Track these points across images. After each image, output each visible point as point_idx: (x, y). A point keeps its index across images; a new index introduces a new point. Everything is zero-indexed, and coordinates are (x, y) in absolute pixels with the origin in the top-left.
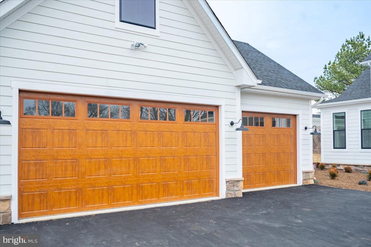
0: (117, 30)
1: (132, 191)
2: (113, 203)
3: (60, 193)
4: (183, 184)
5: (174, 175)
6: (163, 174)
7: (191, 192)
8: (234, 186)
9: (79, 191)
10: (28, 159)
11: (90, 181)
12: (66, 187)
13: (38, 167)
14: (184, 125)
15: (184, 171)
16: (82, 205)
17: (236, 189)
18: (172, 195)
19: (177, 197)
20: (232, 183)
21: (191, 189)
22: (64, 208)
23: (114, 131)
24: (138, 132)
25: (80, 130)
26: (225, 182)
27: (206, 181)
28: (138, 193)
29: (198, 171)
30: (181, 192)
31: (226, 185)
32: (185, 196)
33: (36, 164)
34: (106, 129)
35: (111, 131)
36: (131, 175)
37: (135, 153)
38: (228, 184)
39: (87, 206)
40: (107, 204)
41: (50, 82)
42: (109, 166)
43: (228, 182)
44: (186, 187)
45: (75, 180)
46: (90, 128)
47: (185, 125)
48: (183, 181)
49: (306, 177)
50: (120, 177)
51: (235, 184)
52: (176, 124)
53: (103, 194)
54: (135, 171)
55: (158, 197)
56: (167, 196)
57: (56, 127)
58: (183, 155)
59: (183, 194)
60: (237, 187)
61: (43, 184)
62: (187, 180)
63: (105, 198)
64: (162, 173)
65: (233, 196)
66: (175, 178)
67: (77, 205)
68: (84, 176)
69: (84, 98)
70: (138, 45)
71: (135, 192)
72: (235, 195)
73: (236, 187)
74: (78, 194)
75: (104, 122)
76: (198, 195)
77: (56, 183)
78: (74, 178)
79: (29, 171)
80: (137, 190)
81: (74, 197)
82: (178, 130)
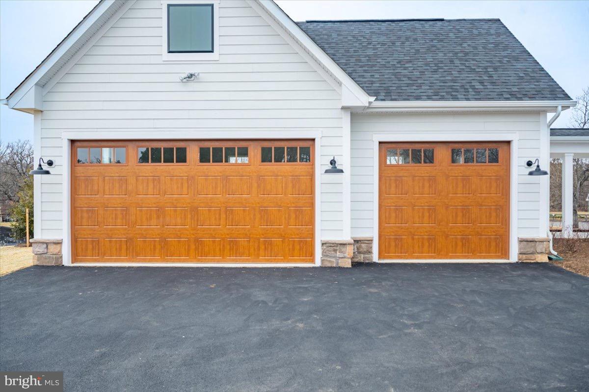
0: (166, 63)
1: (189, 246)
2: (166, 258)
3: (110, 241)
4: (259, 242)
5: (245, 231)
6: (229, 229)
7: (271, 253)
8: (335, 251)
9: (129, 241)
10: (82, 206)
11: (141, 231)
12: (117, 236)
13: (90, 215)
14: (260, 167)
15: (260, 227)
16: (133, 255)
17: (339, 255)
18: (242, 255)
19: (249, 258)
20: (331, 247)
21: (271, 250)
22: (115, 257)
23: (167, 176)
24: (196, 177)
25: (130, 176)
26: (320, 245)
27: (294, 241)
28: (196, 249)
29: (282, 227)
30: (256, 253)
31: (322, 249)
32: (261, 258)
33: (88, 211)
34: (159, 175)
35: (164, 177)
36: (188, 227)
37: (192, 202)
38: (325, 247)
39: (138, 257)
40: (159, 257)
41: (96, 130)
42: (162, 216)
43: (324, 245)
44: (262, 247)
45: (125, 229)
46: (141, 174)
47: (262, 167)
48: (259, 239)
49: (529, 250)
50: (174, 228)
51: (338, 248)
52: (249, 166)
53: (154, 246)
54: (193, 223)
55: (223, 257)
56: (234, 255)
57: (106, 175)
58: (258, 205)
59: (258, 255)
60: (341, 252)
61: (95, 230)
62: (265, 238)
63: (157, 251)
64: (227, 227)
65: (334, 265)
66: (246, 234)
67: (128, 256)
68: (135, 226)
69: (134, 142)
70: (191, 76)
71: (193, 247)
72: (338, 263)
73: (339, 252)
74: (128, 244)
75: (157, 167)
76: (282, 259)
77: (107, 231)
78: (124, 227)
79: (82, 217)
80: (195, 245)
81: (124, 247)
82: (251, 174)
